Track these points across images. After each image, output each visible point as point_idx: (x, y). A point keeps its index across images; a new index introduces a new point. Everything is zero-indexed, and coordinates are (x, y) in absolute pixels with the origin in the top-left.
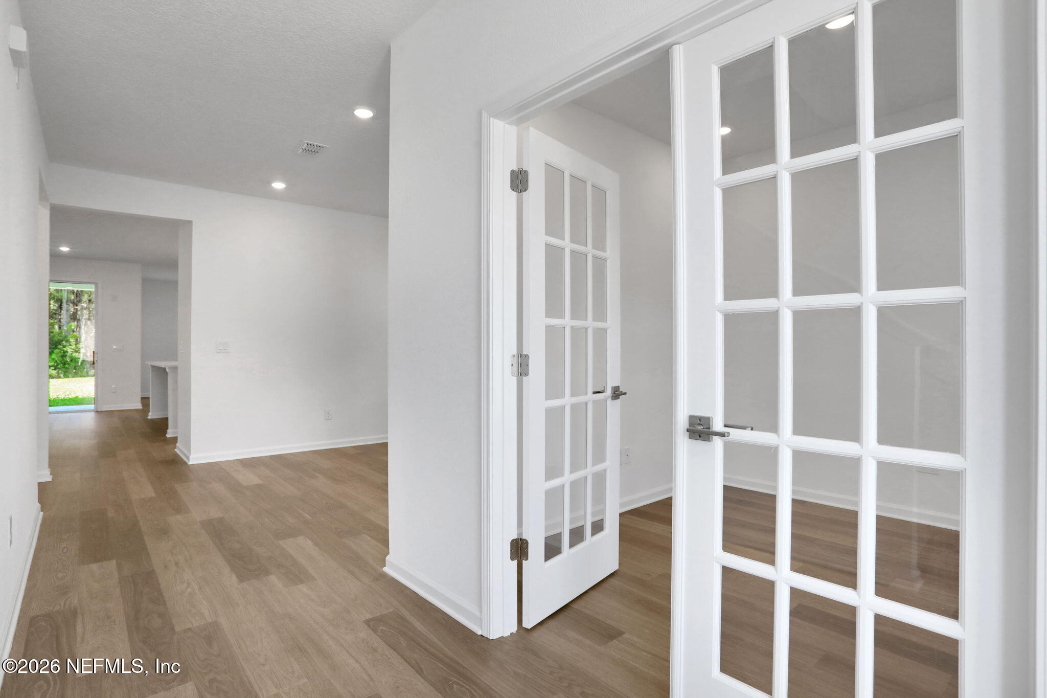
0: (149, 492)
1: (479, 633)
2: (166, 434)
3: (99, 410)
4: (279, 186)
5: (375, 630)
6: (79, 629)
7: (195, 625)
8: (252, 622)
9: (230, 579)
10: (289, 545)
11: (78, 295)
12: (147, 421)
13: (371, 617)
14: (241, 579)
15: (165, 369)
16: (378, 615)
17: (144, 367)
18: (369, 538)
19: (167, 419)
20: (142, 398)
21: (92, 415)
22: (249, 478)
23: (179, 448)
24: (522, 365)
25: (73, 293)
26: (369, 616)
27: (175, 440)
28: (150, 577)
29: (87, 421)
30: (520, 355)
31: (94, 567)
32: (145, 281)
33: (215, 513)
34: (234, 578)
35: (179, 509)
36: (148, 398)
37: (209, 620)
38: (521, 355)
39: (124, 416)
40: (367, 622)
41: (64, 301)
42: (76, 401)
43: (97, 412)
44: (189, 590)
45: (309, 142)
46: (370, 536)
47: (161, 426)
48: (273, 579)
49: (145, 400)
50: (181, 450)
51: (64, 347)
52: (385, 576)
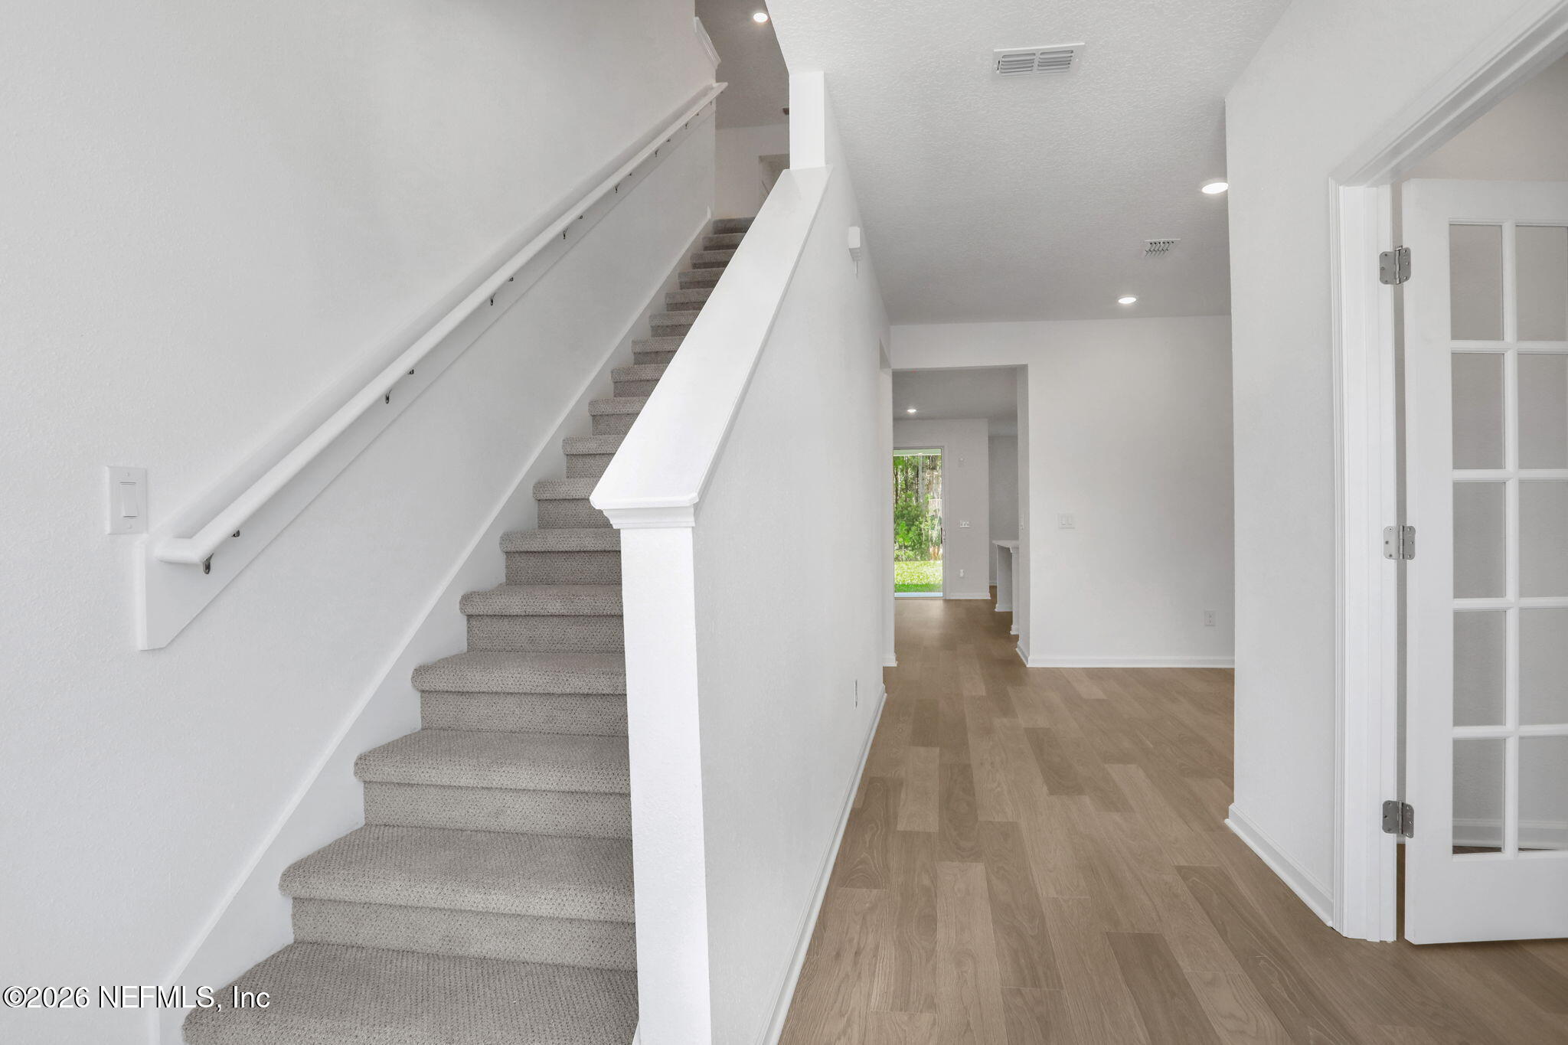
0: (982, 690)
1: (1329, 924)
2: (1010, 630)
3: (947, 598)
4: (1127, 301)
5: (1185, 878)
6: (903, 796)
7: (996, 820)
8: (1051, 833)
9: (1041, 789)
10: (1115, 771)
11: (933, 459)
12: (994, 614)
13: (1186, 864)
14: (1052, 792)
15: (1009, 549)
16: (1197, 865)
17: (991, 545)
18: (1223, 784)
19: (1011, 613)
20: (990, 587)
21: (940, 604)
22: (1093, 691)
23: (1019, 648)
24: (1404, 543)
25: (929, 458)
26: (1183, 863)
27: (1017, 637)
28: (965, 770)
29: (935, 610)
30: (1401, 528)
31: (922, 750)
32: (992, 439)
33: (1042, 722)
34: (1045, 788)
35: (1007, 711)
36: (996, 587)
37: (1011, 820)
38: (1404, 527)
39: (969, 606)
40: (1179, 869)
41: (920, 468)
42: (928, 587)
43: (947, 601)
44: (999, 789)
45: (1153, 241)
46: (1223, 782)
47: (1006, 619)
48: (1086, 800)
49: (993, 589)
50: (1021, 650)
51: (921, 523)
52: (1225, 829)
